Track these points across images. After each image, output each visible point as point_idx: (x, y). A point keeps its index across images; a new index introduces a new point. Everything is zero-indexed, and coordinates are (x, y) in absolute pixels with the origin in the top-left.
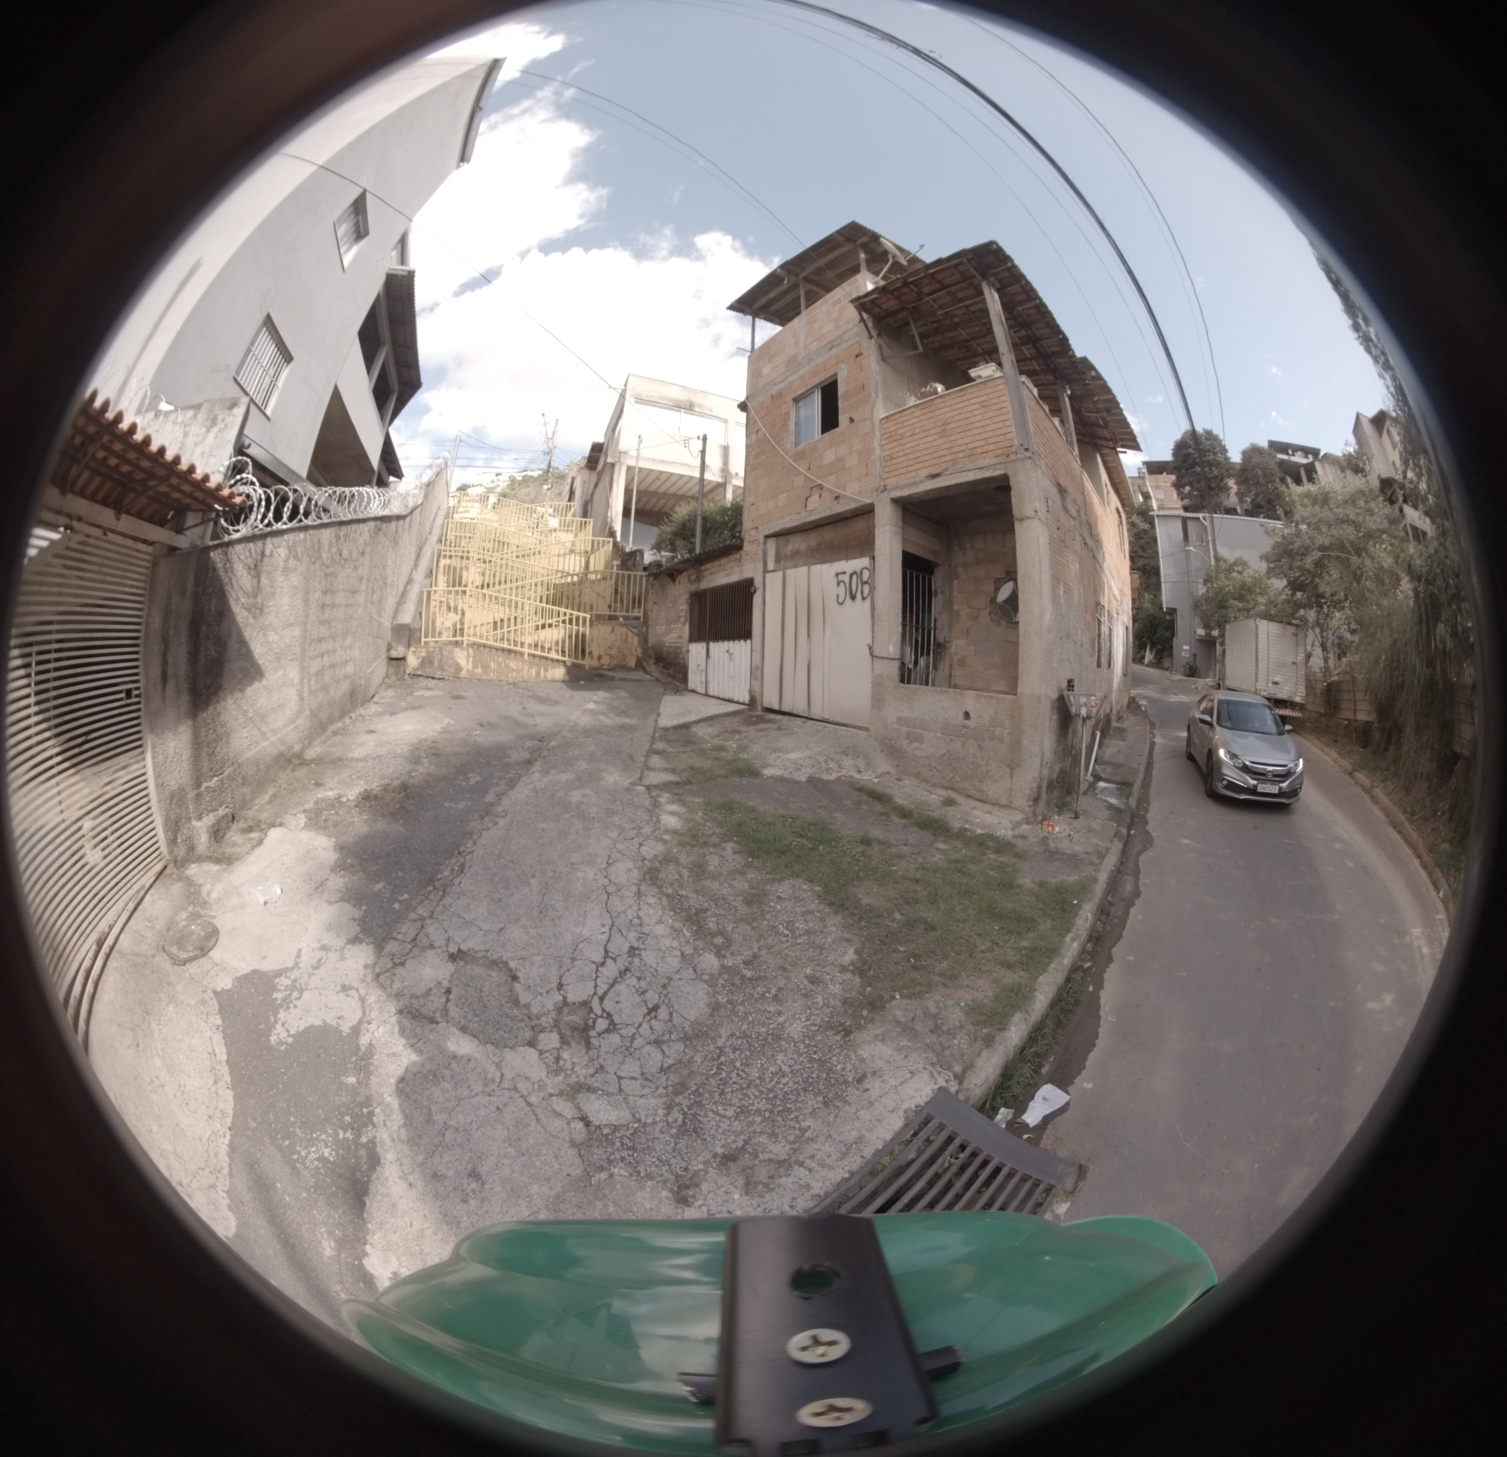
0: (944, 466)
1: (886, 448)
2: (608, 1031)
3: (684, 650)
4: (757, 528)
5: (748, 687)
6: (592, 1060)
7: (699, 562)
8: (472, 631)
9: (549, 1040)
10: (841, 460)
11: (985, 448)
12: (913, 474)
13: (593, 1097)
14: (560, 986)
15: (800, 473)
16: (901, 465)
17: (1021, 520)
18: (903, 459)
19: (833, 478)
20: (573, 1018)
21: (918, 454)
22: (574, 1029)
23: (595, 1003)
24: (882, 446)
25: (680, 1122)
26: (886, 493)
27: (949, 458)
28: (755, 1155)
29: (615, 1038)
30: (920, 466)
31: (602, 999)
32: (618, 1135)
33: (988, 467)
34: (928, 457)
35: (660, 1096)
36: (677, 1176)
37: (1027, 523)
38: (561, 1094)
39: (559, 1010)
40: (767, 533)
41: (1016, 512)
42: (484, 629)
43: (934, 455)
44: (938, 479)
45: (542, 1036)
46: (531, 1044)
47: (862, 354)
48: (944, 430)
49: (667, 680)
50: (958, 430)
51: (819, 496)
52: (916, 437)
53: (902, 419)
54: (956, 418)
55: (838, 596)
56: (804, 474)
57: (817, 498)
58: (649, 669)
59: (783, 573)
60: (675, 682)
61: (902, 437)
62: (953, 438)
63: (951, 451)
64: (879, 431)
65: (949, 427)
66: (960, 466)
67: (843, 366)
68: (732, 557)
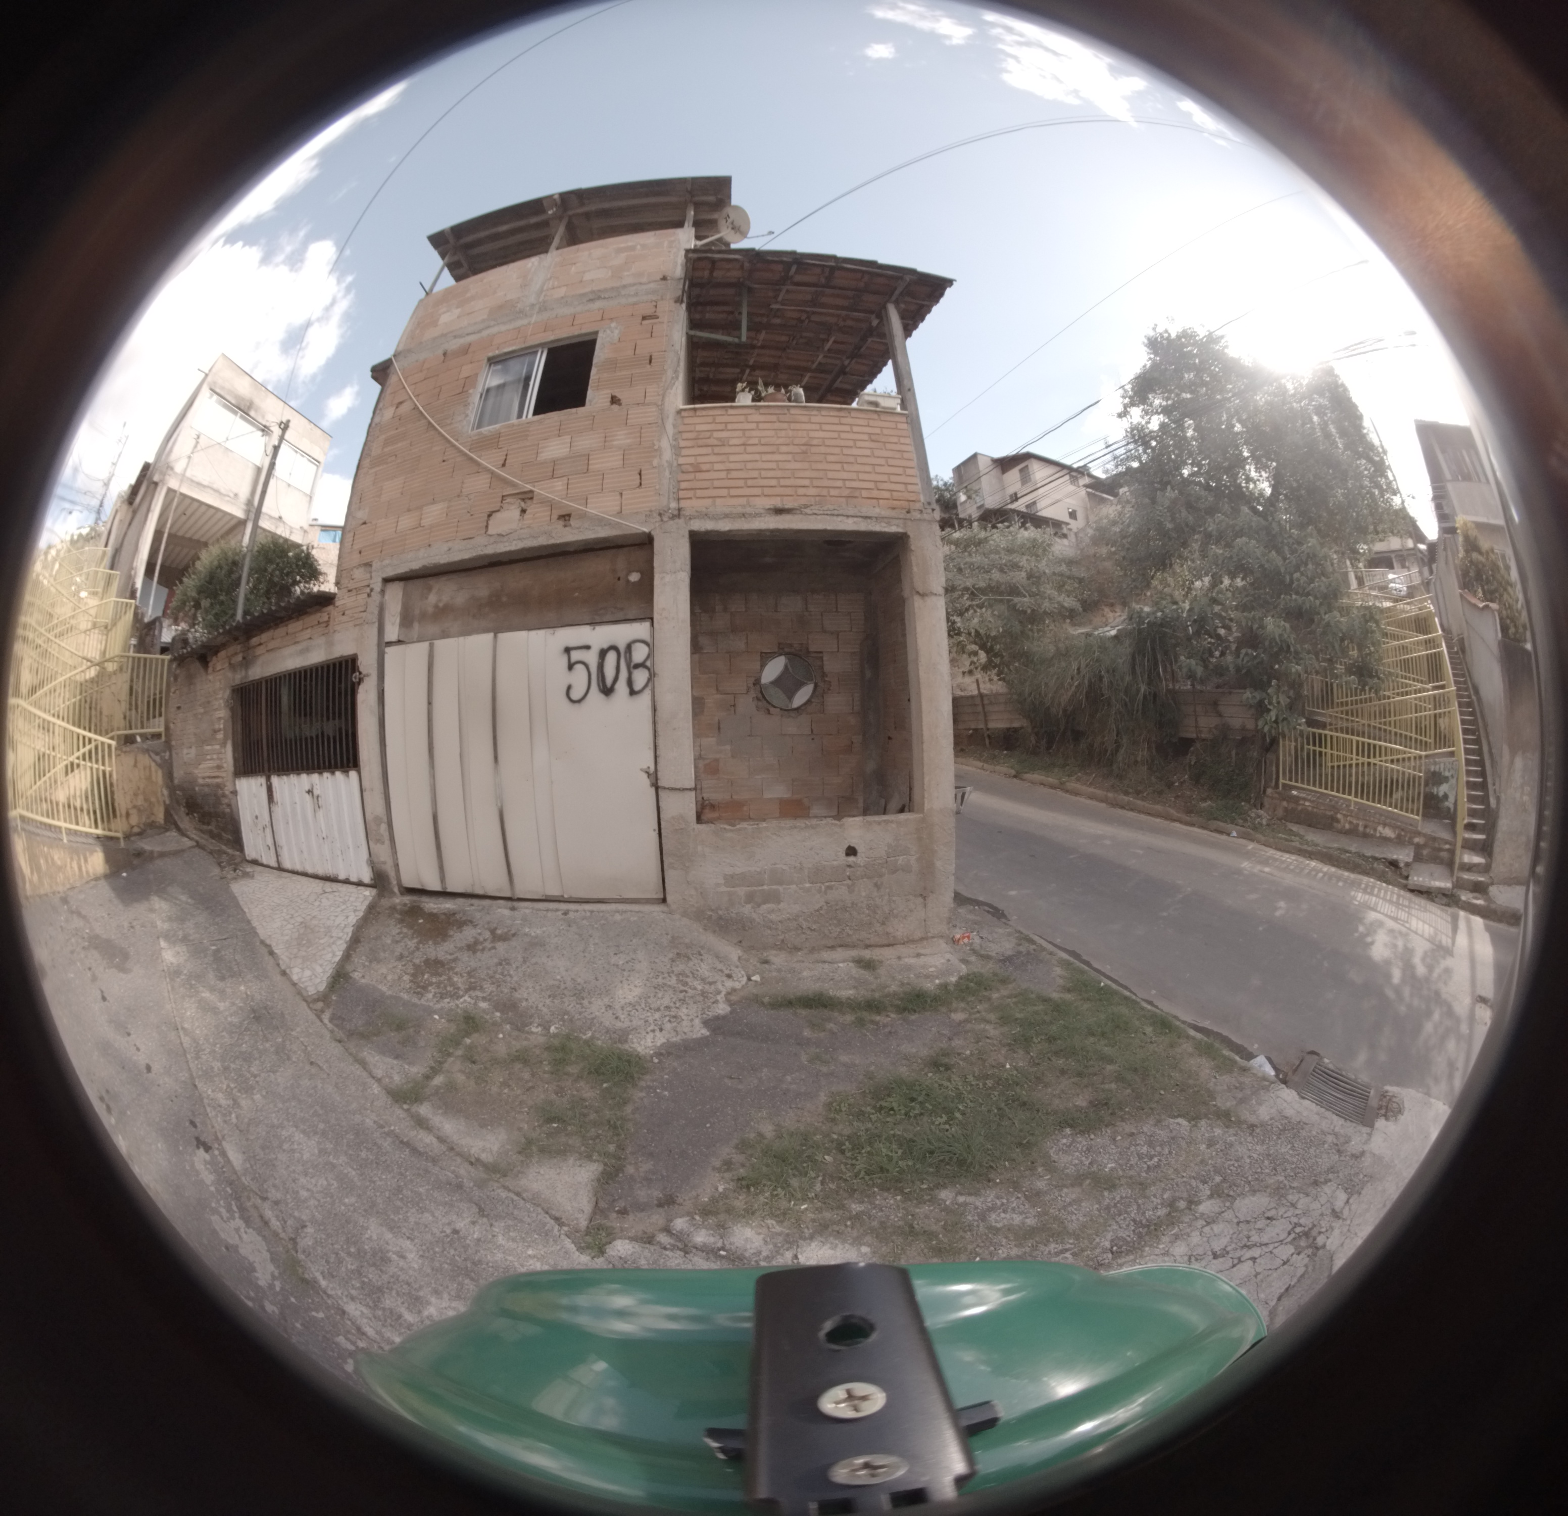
0: (803, 501)
1: (685, 452)
3: (228, 790)
4: (368, 565)
5: (365, 855)
7: (245, 632)
10: (580, 458)
11: (874, 494)
12: (741, 501)
15: (483, 470)
16: (717, 483)
17: (920, 594)
18: (722, 475)
19: (559, 484)
21: (754, 474)
24: (677, 450)
26: (680, 521)
27: (810, 492)
30: (753, 489)
33: (878, 519)
34: (774, 482)
40: (390, 573)
41: (918, 584)
43: (781, 483)
44: (788, 515)
47: (657, 317)
48: (805, 453)
49: (212, 845)
50: (831, 458)
51: (523, 511)
52: (749, 449)
53: (725, 419)
54: (828, 442)
55: (569, 688)
56: (493, 473)
57: (517, 512)
58: (181, 825)
59: (425, 645)
60: (224, 847)
61: (723, 443)
62: (820, 466)
63: (816, 483)
64: (674, 426)
65: (814, 450)
66: (831, 507)
67: (613, 325)
68: (311, 619)
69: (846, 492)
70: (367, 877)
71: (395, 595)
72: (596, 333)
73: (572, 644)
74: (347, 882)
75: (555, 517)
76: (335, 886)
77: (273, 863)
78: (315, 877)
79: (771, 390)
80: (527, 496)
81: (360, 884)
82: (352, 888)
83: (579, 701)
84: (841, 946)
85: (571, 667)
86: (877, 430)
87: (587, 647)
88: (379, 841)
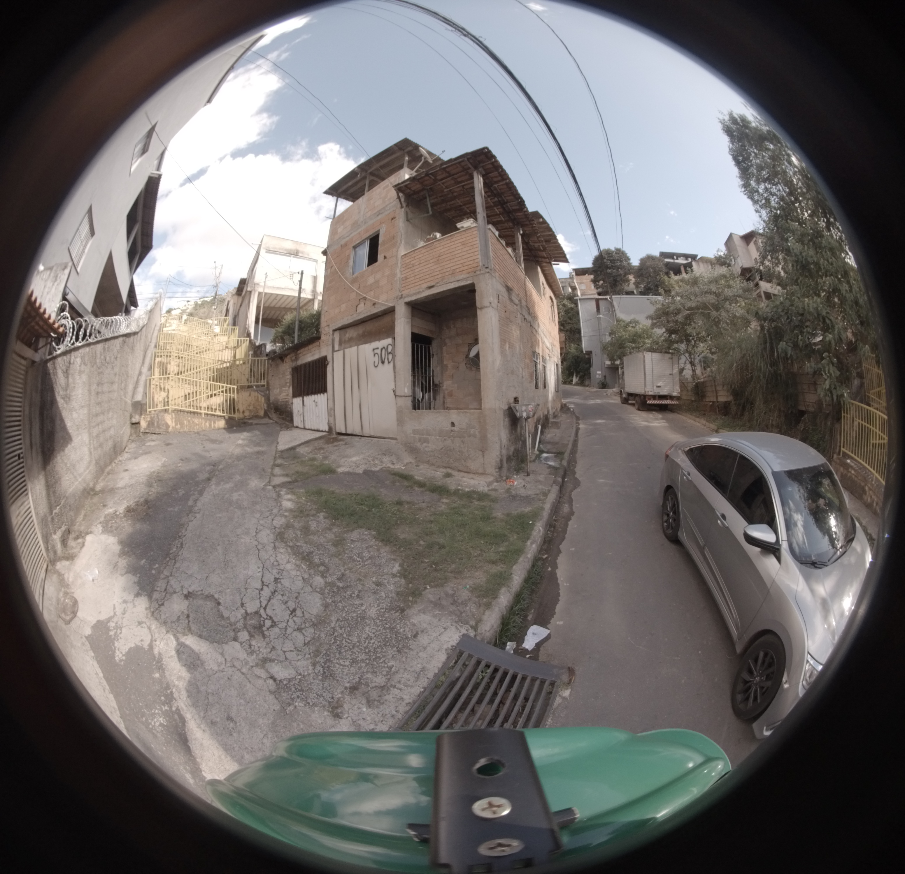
0: (436, 281)
1: (403, 272)
2: (272, 626)
3: (291, 402)
4: (328, 325)
5: (327, 421)
6: (268, 644)
7: (297, 348)
8: (173, 403)
9: (244, 636)
10: (377, 282)
11: (461, 269)
12: (418, 287)
13: (273, 664)
14: (242, 605)
15: (354, 291)
16: (412, 282)
17: (481, 309)
18: (413, 278)
19: (372, 293)
20: (252, 622)
21: (422, 275)
22: (255, 628)
23: (262, 611)
24: (401, 271)
25: (322, 672)
26: (402, 299)
27: (440, 276)
28: (367, 685)
29: (276, 630)
30: (423, 282)
31: (265, 609)
32: (292, 684)
33: (462, 280)
34: (428, 276)
35: (308, 659)
36: (329, 702)
37: (484, 311)
38: (257, 665)
39: (245, 618)
40: (334, 328)
41: (478, 304)
42: (180, 400)
43: (431, 275)
44: (433, 289)
45: (239, 634)
46: (235, 639)
47: (395, 218)
48: (438, 260)
50: (447, 259)
51: (364, 304)
52: (421, 265)
53: (415, 255)
54: (446, 253)
55: (374, 362)
56: (356, 292)
58: (271, 416)
59: (342, 351)
60: (286, 422)
61: (413, 265)
62: (443, 264)
63: (441, 272)
64: (401, 263)
65: (441, 258)
66: (446, 280)
67: (383, 226)
68: (315, 344)
69: (452, 272)
70: (327, 429)
71: (337, 335)
72: (379, 231)
73: (375, 347)
74: (322, 431)
75: (371, 305)
76: (318, 432)
77: (302, 427)
78: (314, 430)
81: (325, 431)
82: (322, 433)
83: (377, 367)
85: (374, 355)
86: (465, 239)
87: (378, 348)
88: (331, 416)
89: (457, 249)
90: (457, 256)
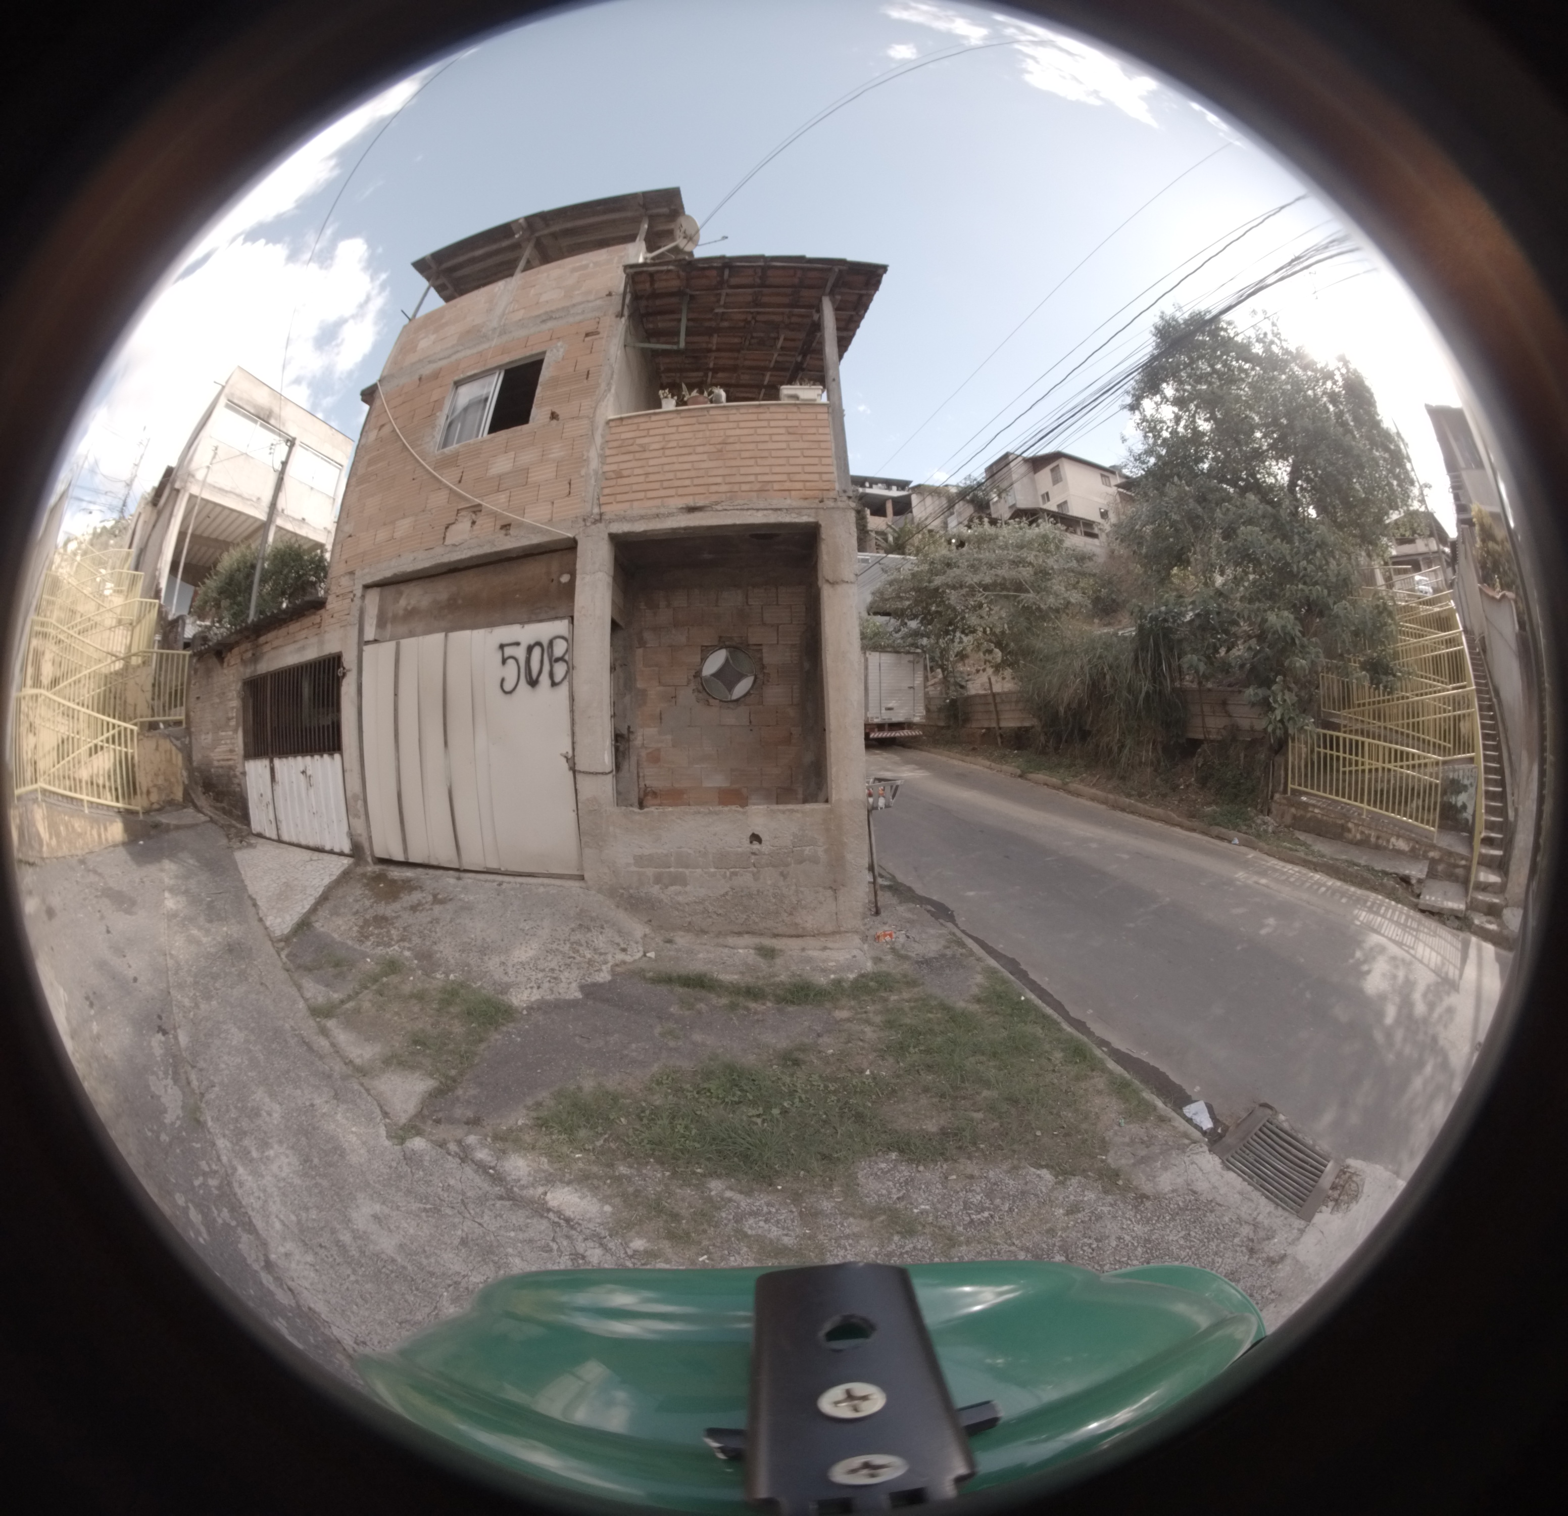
0: (714, 498)
1: (610, 460)
3: (239, 770)
4: (352, 573)
5: (345, 828)
10: (521, 472)
11: (786, 486)
12: (658, 502)
15: (444, 487)
16: (635, 487)
17: (832, 583)
18: (642, 479)
19: (503, 497)
21: (671, 476)
24: (603, 458)
26: (601, 526)
27: (722, 487)
30: (672, 492)
33: (786, 510)
34: (688, 482)
40: (369, 580)
43: (696, 481)
44: (701, 513)
47: (598, 333)
48: (720, 451)
49: (223, 819)
50: (744, 454)
51: (474, 523)
52: (668, 452)
53: (649, 425)
54: (743, 439)
55: (503, 680)
56: (451, 489)
57: (469, 524)
58: (199, 803)
59: (392, 645)
60: (234, 822)
61: (644, 449)
62: (734, 463)
63: (728, 479)
64: (603, 436)
65: (729, 447)
66: (741, 502)
67: (559, 344)
68: (307, 621)
69: (757, 486)
70: (347, 849)
71: (373, 599)
72: (544, 353)
73: (506, 641)
74: (331, 852)
75: (498, 527)
76: (321, 855)
77: (274, 837)
78: (308, 848)
79: (695, 393)
80: (477, 509)
81: (341, 854)
82: (334, 857)
83: (510, 692)
84: (748, 933)
85: (504, 661)
86: (796, 423)
87: (517, 644)
88: (357, 816)
89: (775, 438)
90: (774, 453)
